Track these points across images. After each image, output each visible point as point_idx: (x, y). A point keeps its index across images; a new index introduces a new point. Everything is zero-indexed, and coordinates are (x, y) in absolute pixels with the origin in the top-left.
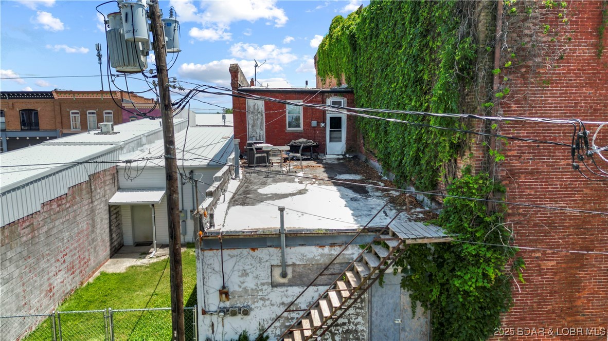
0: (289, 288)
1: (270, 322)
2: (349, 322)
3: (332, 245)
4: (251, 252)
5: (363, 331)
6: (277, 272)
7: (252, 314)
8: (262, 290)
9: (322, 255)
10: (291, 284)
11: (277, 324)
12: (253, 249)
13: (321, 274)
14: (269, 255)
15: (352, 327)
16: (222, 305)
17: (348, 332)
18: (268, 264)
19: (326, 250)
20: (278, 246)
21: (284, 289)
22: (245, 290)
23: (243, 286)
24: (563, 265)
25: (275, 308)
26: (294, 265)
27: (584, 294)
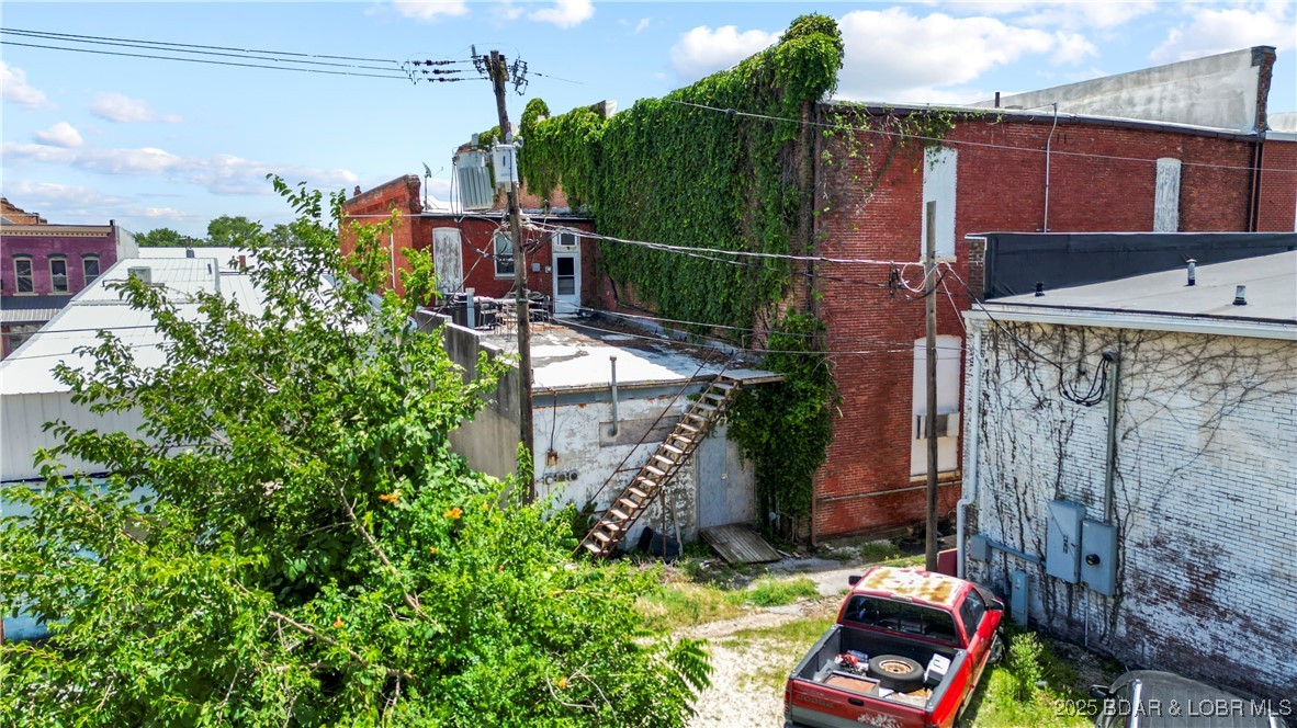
0: (618, 447)
1: (599, 487)
2: (678, 481)
3: (661, 397)
4: (580, 409)
5: (691, 489)
6: (606, 430)
7: (579, 477)
8: (589, 451)
9: (651, 409)
10: (620, 443)
11: (606, 488)
12: (582, 406)
13: (652, 429)
14: (598, 411)
15: (680, 486)
16: (548, 471)
17: (677, 492)
18: (596, 422)
19: (655, 403)
20: (611, 401)
21: (613, 448)
22: (573, 452)
23: (570, 448)
24: (874, 399)
25: (603, 471)
26: (622, 421)
27: (891, 427)
